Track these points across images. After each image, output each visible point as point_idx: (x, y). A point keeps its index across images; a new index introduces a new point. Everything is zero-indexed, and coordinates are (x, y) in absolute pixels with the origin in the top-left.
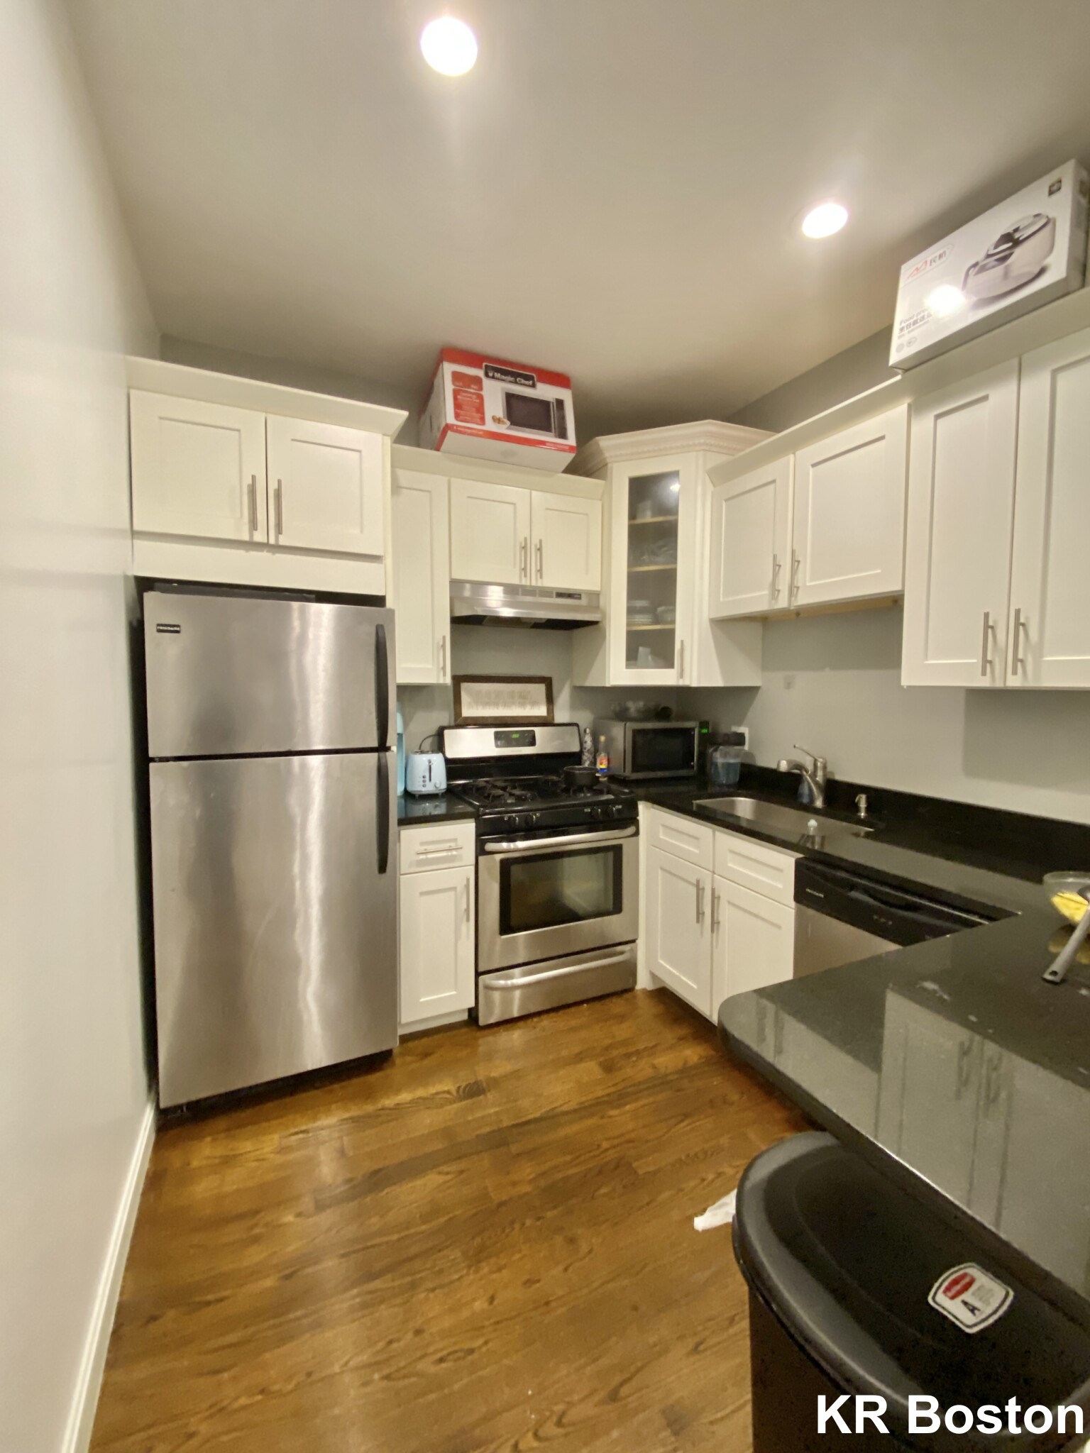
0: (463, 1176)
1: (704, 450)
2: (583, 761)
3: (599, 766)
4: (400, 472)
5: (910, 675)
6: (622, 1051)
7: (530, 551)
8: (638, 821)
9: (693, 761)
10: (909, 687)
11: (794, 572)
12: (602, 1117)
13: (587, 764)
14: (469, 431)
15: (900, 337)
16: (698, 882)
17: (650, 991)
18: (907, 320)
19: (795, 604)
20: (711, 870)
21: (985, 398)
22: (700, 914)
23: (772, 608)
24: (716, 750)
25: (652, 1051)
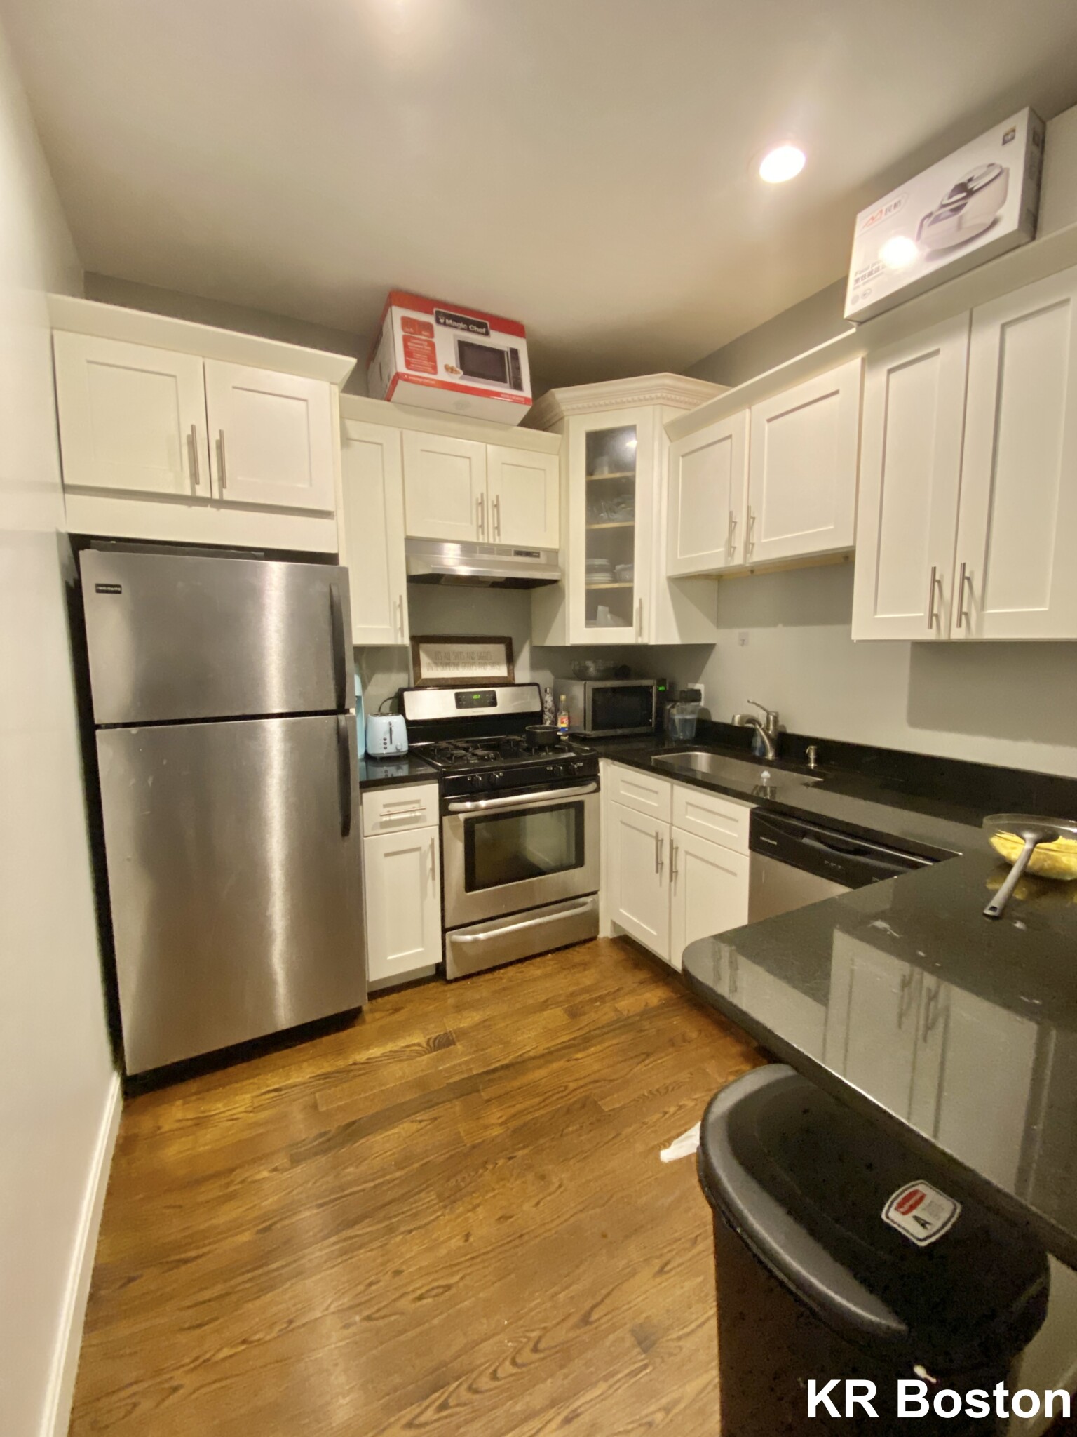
0: (436, 1122)
1: (661, 404)
2: (544, 722)
3: (560, 725)
4: (349, 423)
5: (860, 630)
6: (586, 997)
7: (486, 507)
8: (599, 777)
9: (651, 718)
10: (858, 641)
11: (749, 528)
12: (568, 1060)
13: (548, 724)
14: (420, 380)
15: (855, 289)
16: (657, 834)
17: (611, 939)
18: (862, 271)
19: (751, 561)
20: (669, 821)
21: (937, 352)
22: (659, 865)
23: (728, 565)
24: (673, 707)
25: (616, 994)
